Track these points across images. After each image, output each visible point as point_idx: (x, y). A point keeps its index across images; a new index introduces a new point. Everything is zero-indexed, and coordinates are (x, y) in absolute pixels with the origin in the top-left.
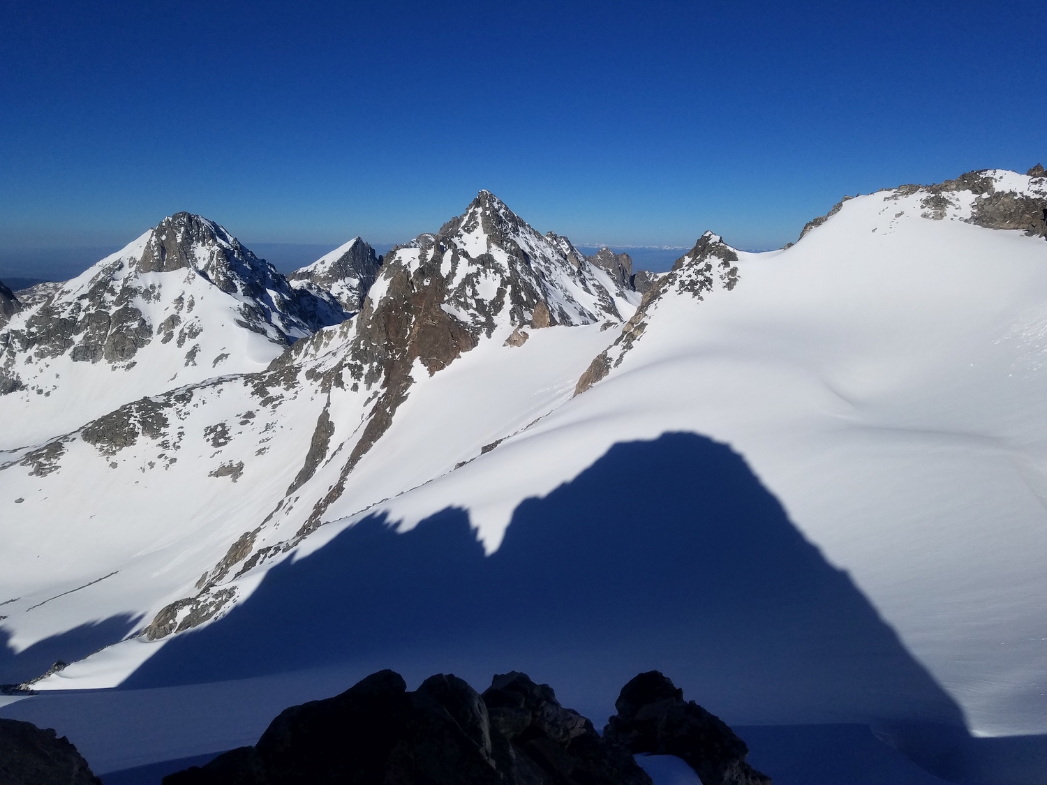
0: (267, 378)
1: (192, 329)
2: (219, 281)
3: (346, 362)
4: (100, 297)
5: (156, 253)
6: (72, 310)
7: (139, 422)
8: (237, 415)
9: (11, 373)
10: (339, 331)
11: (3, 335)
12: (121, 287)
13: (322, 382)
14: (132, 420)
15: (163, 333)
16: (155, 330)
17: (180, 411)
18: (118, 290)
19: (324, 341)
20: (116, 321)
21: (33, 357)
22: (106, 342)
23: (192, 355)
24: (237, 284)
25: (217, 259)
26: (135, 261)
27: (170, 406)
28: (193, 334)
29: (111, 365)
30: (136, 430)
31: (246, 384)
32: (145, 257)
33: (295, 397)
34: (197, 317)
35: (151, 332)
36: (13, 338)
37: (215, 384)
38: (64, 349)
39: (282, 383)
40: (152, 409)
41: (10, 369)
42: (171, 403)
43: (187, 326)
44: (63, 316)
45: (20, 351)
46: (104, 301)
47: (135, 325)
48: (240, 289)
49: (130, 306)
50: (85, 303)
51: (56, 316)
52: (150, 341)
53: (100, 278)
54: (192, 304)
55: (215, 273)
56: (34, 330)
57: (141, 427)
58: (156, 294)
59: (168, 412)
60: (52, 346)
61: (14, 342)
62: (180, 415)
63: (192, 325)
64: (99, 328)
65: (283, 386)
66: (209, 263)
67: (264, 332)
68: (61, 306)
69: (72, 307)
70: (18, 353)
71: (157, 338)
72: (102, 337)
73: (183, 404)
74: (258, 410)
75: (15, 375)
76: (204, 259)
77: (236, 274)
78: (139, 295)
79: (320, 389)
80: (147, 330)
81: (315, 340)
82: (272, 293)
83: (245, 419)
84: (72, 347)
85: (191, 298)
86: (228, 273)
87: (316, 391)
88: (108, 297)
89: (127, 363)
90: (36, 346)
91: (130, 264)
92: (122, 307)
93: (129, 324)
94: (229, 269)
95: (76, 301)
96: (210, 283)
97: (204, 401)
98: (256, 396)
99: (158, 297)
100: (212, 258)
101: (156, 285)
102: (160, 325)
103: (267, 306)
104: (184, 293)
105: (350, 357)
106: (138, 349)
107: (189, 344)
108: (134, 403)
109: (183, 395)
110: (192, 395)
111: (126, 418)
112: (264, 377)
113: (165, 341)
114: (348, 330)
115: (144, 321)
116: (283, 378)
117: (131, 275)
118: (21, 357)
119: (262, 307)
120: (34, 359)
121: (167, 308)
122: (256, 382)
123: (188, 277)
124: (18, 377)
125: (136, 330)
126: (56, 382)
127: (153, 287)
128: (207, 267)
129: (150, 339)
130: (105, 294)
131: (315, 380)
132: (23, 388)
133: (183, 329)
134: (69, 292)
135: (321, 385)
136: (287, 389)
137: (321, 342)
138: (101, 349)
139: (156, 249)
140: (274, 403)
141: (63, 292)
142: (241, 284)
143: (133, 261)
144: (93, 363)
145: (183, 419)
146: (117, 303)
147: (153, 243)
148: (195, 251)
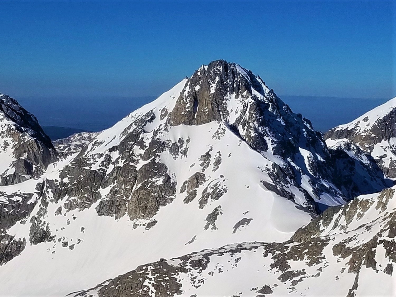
0: (289, 249)
1: (216, 189)
2: (249, 136)
3: (382, 238)
4: (130, 149)
5: (188, 105)
6: (103, 162)
7: (153, 285)
8: (253, 289)
9: (42, 223)
10: (376, 201)
11: (39, 184)
13: (351, 259)
14: (146, 283)
15: (186, 191)
16: (178, 187)
17: (195, 278)
18: (147, 143)
19: (358, 211)
20: (142, 176)
21: (63, 208)
22: (130, 197)
23: (212, 217)
24: (268, 141)
25: (250, 113)
26: (167, 112)
27: (185, 271)
28: (217, 195)
29: (133, 222)
30: (150, 293)
31: (266, 255)
32: (177, 109)
33: (319, 274)
34: (222, 176)
35: (174, 190)
36: (47, 188)
37: (233, 252)
38: (91, 201)
39: (306, 257)
40: (167, 273)
41: (41, 219)
42: (187, 268)
43: (211, 185)
44: (95, 168)
45: (51, 201)
46: (133, 154)
47: (160, 181)
48: (270, 147)
49: (157, 161)
50: (115, 155)
51: (87, 168)
52: (172, 199)
53: (132, 130)
54: (218, 162)
55: (246, 127)
56: (66, 180)
57: (155, 291)
58: (183, 149)
59: (182, 277)
60: (81, 198)
61: (48, 192)
62: (194, 282)
63: (216, 185)
64: (125, 182)
65: (306, 260)
66: (241, 117)
67: (291, 197)
68: (93, 158)
69: (102, 158)
70: (50, 203)
71: (179, 197)
72: (127, 193)
73: (198, 271)
74: (276, 285)
75: (46, 225)
76: (236, 112)
77: (268, 129)
78: (167, 149)
79: (348, 267)
80: (171, 188)
81: (347, 210)
82: (305, 153)
83: (261, 294)
84: (99, 201)
85: (218, 155)
86: (260, 128)
87: (343, 269)
88: (138, 151)
89: (148, 221)
90: (67, 197)
91: (161, 115)
92: (149, 161)
93: (154, 180)
94: (262, 124)
95: (107, 153)
96: (240, 139)
97: (220, 269)
98: (275, 269)
99: (184, 153)
100: (244, 111)
101: (185, 140)
102: (184, 183)
103: (297, 168)
104: (211, 149)
105: (387, 233)
106: (161, 207)
107: (211, 205)
108: (150, 265)
109: (200, 261)
110: (208, 262)
111: (141, 279)
112: (287, 248)
113: (187, 200)
114: (387, 201)
115: (169, 178)
116: (307, 251)
117: (161, 127)
118: (52, 207)
119: (292, 168)
120: (64, 210)
121: (193, 165)
122: (277, 253)
123: (217, 132)
124: (48, 227)
125: (160, 187)
126: (80, 235)
127: (181, 141)
128: (238, 120)
129: (173, 197)
130: (135, 147)
131: (344, 257)
132: (51, 239)
133: (207, 189)
134: (102, 143)
135: (349, 263)
136: (310, 264)
137: (355, 212)
138: (125, 204)
139: (188, 100)
140: (294, 279)
141: (96, 143)
142: (272, 141)
143: (165, 112)
144: (116, 218)
145: (197, 287)
146: (144, 157)
147: (186, 93)
148: (228, 103)
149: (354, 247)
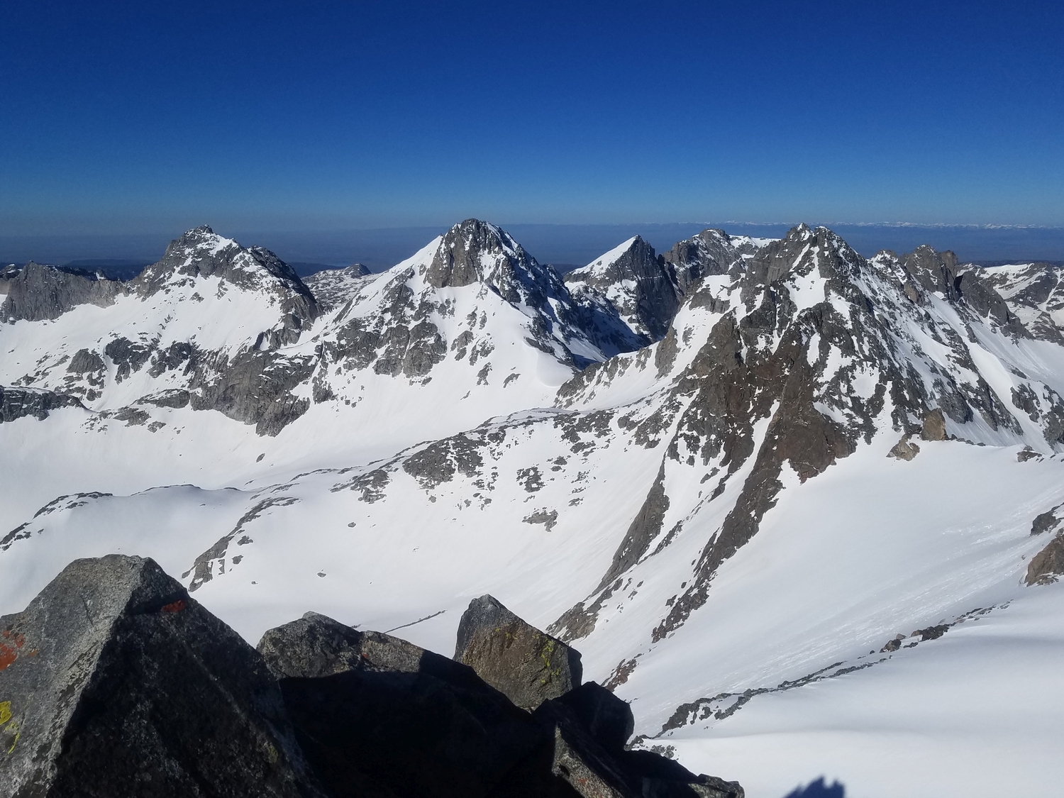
0: (577, 422)
1: (485, 346)
2: (504, 290)
4: (401, 311)
5: (445, 262)
6: (376, 324)
7: (456, 458)
8: (549, 460)
9: (324, 383)
10: (635, 359)
11: (318, 346)
12: (419, 302)
13: (637, 432)
14: (449, 457)
15: (456, 349)
16: (449, 346)
17: (494, 451)
18: (417, 305)
20: (414, 336)
21: (342, 368)
22: (405, 356)
23: (484, 374)
24: (520, 294)
25: (503, 268)
26: (425, 269)
27: (484, 444)
28: (485, 352)
29: (409, 379)
30: (453, 466)
31: (555, 426)
32: (434, 265)
33: (608, 446)
34: (489, 334)
35: (445, 348)
36: (326, 350)
37: (526, 424)
38: (369, 361)
39: (593, 429)
40: (468, 446)
41: (323, 379)
42: (485, 441)
43: (480, 343)
44: (369, 329)
45: (331, 362)
46: (405, 315)
47: (431, 340)
48: (524, 300)
49: (428, 322)
51: (363, 330)
52: (445, 357)
53: (393, 286)
54: (484, 321)
55: (500, 282)
56: (343, 342)
57: (457, 464)
58: (451, 309)
59: (482, 451)
60: (358, 359)
61: (327, 354)
62: (494, 455)
63: (484, 343)
64: (399, 342)
65: (594, 432)
66: (495, 272)
67: (552, 351)
68: (367, 320)
69: (376, 320)
70: (330, 364)
71: (451, 354)
72: (402, 352)
73: (496, 444)
74: (569, 457)
75: (327, 385)
76: (490, 267)
77: (520, 283)
78: (435, 310)
79: (634, 440)
80: (442, 345)
82: (553, 302)
83: (557, 465)
84: (376, 360)
85: (483, 314)
86: (513, 282)
87: (630, 442)
88: (408, 312)
89: (423, 378)
90: (345, 357)
91: (420, 271)
92: (420, 322)
93: (426, 339)
94: (514, 278)
96: (501, 299)
97: (516, 441)
98: (566, 441)
99: (452, 313)
100: (497, 267)
101: (451, 300)
102: (454, 341)
103: (548, 317)
104: (476, 309)
105: (686, 426)
106: (434, 365)
107: (481, 362)
108: (450, 439)
109: (496, 434)
110: (504, 435)
111: (443, 453)
112: (574, 420)
113: (459, 358)
114: (646, 360)
115: (440, 337)
116: (594, 423)
118: (332, 368)
119: (544, 317)
120: (343, 371)
121: (461, 324)
123: (481, 292)
124: (329, 387)
125: (432, 345)
126: (361, 393)
127: (448, 302)
128: (492, 275)
129: (444, 354)
130: (405, 308)
131: (629, 429)
132: (334, 397)
133: (475, 346)
134: (365, 297)
135: (635, 436)
136: (599, 436)
138: (400, 363)
139: (445, 257)
140: (585, 450)
142: (525, 293)
143: (423, 268)
144: (393, 376)
145: (497, 460)
146: (415, 318)
147: (442, 250)
148: (482, 259)
149: (638, 420)
